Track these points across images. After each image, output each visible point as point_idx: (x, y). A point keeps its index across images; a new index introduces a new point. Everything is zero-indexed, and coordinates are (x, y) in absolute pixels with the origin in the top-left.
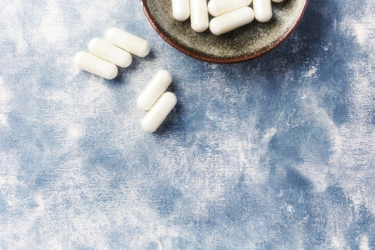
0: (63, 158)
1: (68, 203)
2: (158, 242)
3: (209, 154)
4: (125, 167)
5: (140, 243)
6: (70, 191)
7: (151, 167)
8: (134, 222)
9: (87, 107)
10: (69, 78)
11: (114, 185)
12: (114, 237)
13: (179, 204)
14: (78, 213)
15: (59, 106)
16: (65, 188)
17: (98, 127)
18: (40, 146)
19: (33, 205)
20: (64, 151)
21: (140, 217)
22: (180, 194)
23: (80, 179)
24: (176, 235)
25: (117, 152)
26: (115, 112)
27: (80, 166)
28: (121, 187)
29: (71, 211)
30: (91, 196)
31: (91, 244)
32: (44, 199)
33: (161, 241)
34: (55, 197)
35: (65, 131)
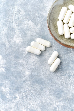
0: (24, 82)
1: (27, 96)
2: (57, 107)
3: (72, 78)
4: (45, 83)
5: (51, 108)
6: (27, 92)
7: (53, 83)
8: (49, 101)
9: (31, 64)
10: (24, 55)
11: (41, 89)
12: (43, 107)
13: (63, 95)
14: (30, 99)
15: (22, 64)
16: (25, 91)
17: (35, 71)
18: (16, 78)
19: (16, 97)
20: (24, 79)
21: (50, 99)
22: (63, 91)
23: (30, 88)
24: (63, 104)
25: (42, 79)
26: (40, 66)
27: (30, 84)
28: (44, 90)
29: (28, 99)
30: (34, 94)
31: (35, 109)
32: (19, 95)
33: (58, 107)
34: (22, 94)
35: (24, 72)
